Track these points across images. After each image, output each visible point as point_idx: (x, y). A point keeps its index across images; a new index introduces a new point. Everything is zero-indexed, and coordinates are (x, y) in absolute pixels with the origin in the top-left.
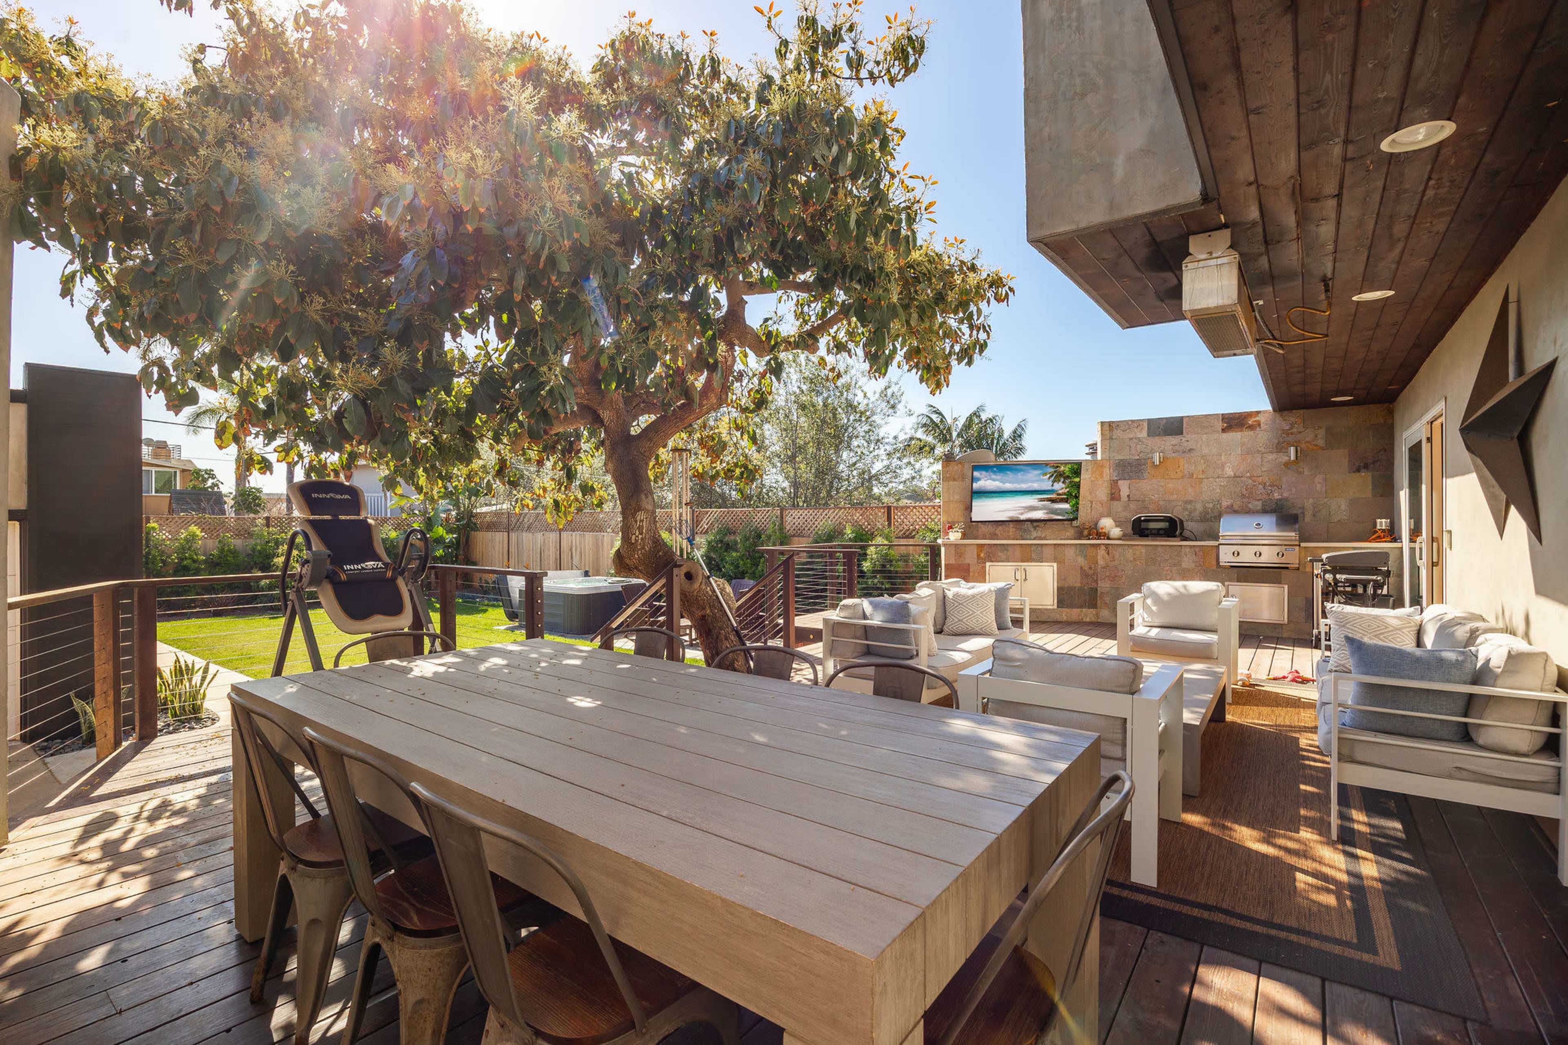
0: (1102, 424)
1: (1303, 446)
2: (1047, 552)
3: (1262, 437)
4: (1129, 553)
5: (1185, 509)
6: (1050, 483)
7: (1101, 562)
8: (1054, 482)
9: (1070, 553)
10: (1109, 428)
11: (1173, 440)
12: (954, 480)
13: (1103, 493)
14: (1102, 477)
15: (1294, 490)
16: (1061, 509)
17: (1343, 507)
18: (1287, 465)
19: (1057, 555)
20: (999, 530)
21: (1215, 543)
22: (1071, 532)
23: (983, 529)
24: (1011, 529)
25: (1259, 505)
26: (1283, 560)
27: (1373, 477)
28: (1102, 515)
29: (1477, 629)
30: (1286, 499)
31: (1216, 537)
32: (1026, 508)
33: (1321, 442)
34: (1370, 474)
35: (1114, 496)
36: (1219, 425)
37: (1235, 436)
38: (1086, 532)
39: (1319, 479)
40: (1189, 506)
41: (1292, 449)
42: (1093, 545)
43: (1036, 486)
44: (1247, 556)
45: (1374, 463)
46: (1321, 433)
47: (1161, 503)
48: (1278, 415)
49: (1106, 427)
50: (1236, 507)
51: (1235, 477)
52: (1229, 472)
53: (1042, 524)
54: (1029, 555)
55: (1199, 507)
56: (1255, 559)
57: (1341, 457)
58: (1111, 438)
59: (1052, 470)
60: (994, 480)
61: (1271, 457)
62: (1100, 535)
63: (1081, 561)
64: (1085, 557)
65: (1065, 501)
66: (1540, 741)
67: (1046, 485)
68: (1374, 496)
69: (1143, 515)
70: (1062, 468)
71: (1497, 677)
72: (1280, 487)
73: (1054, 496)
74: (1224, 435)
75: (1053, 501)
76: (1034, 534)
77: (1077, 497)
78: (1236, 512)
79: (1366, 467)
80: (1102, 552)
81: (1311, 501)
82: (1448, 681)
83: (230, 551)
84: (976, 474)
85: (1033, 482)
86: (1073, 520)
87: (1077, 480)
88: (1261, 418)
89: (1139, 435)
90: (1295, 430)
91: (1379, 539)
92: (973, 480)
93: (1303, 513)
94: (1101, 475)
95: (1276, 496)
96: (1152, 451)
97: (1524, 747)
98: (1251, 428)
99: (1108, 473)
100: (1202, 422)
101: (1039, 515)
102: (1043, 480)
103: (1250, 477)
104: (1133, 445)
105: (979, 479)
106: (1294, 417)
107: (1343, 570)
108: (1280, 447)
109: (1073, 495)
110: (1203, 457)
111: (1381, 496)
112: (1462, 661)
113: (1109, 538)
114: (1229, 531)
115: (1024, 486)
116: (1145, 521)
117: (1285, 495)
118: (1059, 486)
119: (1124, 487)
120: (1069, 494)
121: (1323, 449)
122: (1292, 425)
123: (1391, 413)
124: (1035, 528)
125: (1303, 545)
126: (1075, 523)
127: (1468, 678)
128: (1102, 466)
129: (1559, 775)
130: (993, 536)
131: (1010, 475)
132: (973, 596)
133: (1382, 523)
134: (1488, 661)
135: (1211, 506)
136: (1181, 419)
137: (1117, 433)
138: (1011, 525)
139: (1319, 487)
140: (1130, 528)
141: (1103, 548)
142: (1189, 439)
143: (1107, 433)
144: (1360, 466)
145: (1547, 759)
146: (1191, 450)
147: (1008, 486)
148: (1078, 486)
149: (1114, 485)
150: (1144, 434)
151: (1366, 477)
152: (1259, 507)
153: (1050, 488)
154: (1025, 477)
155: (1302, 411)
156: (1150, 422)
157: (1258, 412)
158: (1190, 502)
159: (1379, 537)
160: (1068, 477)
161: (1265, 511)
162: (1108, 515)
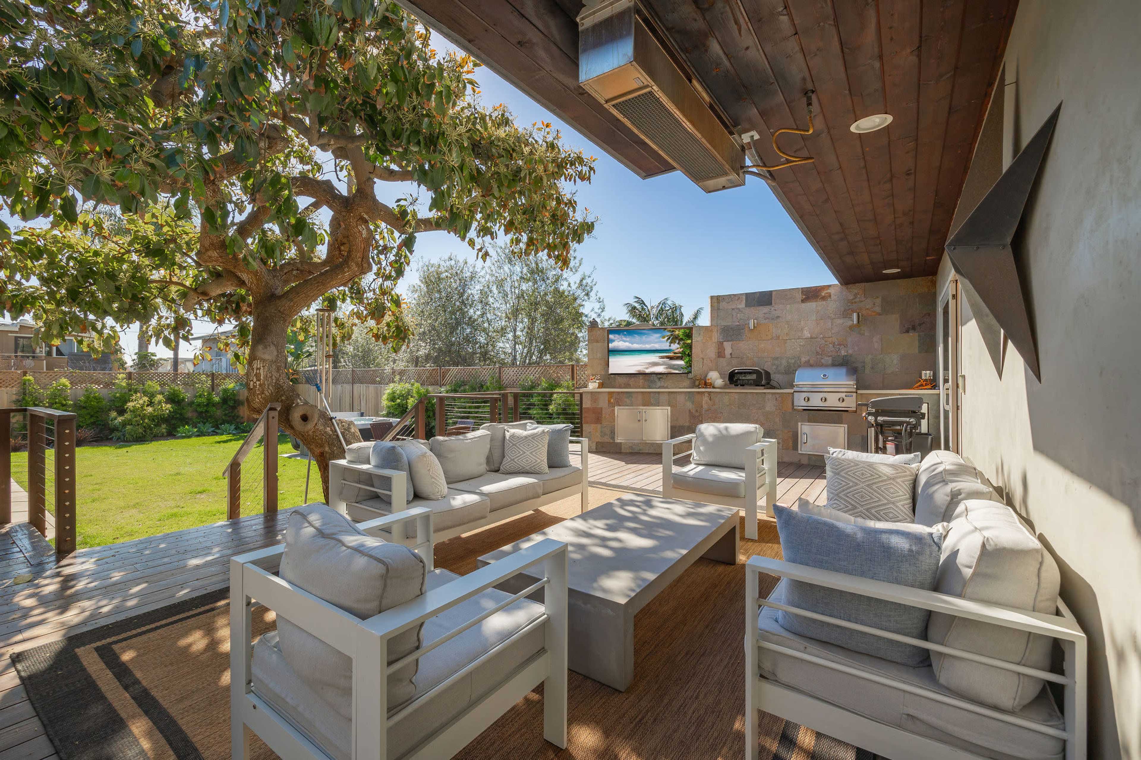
0: (712, 298)
1: (864, 312)
2: (664, 398)
3: (832, 306)
4: (726, 399)
5: (773, 365)
6: (668, 344)
7: (705, 406)
8: (671, 343)
9: (681, 399)
10: (717, 301)
11: (765, 309)
12: (597, 342)
13: (712, 352)
14: (711, 339)
15: (856, 348)
16: (678, 365)
17: (895, 362)
18: (851, 327)
19: (671, 400)
20: (632, 381)
21: (791, 391)
22: (687, 383)
23: (620, 380)
24: (641, 380)
25: (829, 360)
26: (843, 404)
27: (919, 336)
28: (711, 370)
29: (959, 492)
30: (851, 355)
31: (792, 386)
32: (650, 363)
33: (878, 309)
34: (917, 334)
35: (720, 354)
36: (799, 296)
37: (812, 305)
38: (697, 383)
39: (876, 339)
40: (776, 362)
41: (855, 315)
42: (699, 392)
43: (657, 346)
44: (816, 401)
45: (920, 325)
46: (878, 301)
47: (755, 359)
48: (844, 288)
49: (715, 300)
50: (811, 362)
51: (811, 338)
52: (807, 334)
53: (665, 376)
54: (650, 401)
55: (784, 362)
56: (822, 404)
57: (894, 320)
58: (718, 309)
59: (669, 334)
60: (625, 341)
61: (840, 321)
62: (706, 385)
63: (689, 405)
64: (693, 402)
65: (681, 358)
66: (1032, 691)
67: (665, 345)
68: (920, 352)
69: (737, 369)
70: (677, 332)
71: (965, 583)
72: (846, 346)
73: (671, 354)
74: (803, 305)
75: (671, 358)
76: (659, 384)
77: (689, 355)
78: (811, 366)
79: (914, 328)
80: (706, 398)
81: (870, 356)
82: (897, 581)
83: (95, 397)
84: (611, 336)
85: (656, 343)
86: (688, 373)
87: (689, 341)
88: (831, 291)
89: (740, 306)
90: (857, 300)
91: (921, 387)
92: (609, 341)
93: (864, 366)
94: (711, 338)
95: (843, 353)
96: (749, 319)
97: (1006, 700)
98: (824, 298)
99: (716, 337)
100: (785, 295)
101: (660, 369)
102: (662, 342)
103: (824, 338)
104: (734, 314)
105: (613, 341)
106: (857, 289)
107: (884, 413)
108: (846, 314)
109: (687, 354)
110: (788, 322)
111: (926, 352)
112: (919, 553)
113: (714, 387)
114: (802, 381)
115: (648, 347)
116: (738, 373)
117: (850, 352)
118: (675, 347)
119: (728, 347)
120: (683, 353)
121: (879, 314)
122: (856, 295)
123: (934, 284)
124: (659, 379)
125: (859, 392)
126: (690, 376)
127: (928, 578)
128: (711, 331)
129: (1064, 750)
130: (628, 386)
131: (637, 338)
132: (526, 437)
133: (927, 374)
134: (954, 554)
135: (793, 361)
136: (771, 292)
137: (723, 305)
138: (641, 377)
139: (876, 345)
140: (727, 379)
141: (706, 395)
142: (777, 309)
143: (716, 304)
144: (910, 328)
145: (1045, 722)
146: (778, 317)
147: (636, 346)
148: (690, 346)
149: (720, 345)
150: (742, 305)
151: (913, 336)
152: (830, 362)
153: (668, 348)
154: (648, 339)
155: (863, 284)
156: (747, 295)
157: (829, 286)
158: (777, 358)
159: (922, 385)
160: (682, 339)
161: (834, 365)
162: (716, 370)
